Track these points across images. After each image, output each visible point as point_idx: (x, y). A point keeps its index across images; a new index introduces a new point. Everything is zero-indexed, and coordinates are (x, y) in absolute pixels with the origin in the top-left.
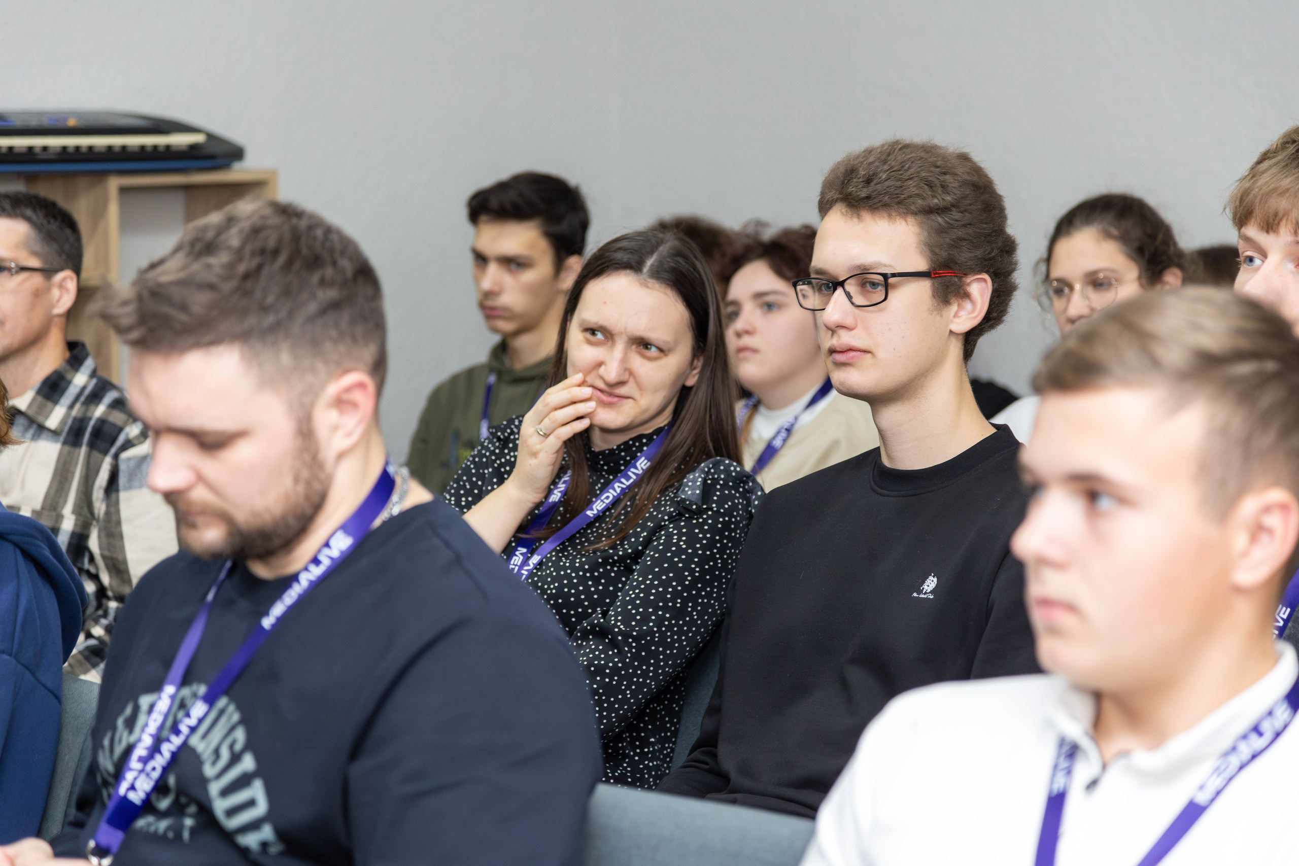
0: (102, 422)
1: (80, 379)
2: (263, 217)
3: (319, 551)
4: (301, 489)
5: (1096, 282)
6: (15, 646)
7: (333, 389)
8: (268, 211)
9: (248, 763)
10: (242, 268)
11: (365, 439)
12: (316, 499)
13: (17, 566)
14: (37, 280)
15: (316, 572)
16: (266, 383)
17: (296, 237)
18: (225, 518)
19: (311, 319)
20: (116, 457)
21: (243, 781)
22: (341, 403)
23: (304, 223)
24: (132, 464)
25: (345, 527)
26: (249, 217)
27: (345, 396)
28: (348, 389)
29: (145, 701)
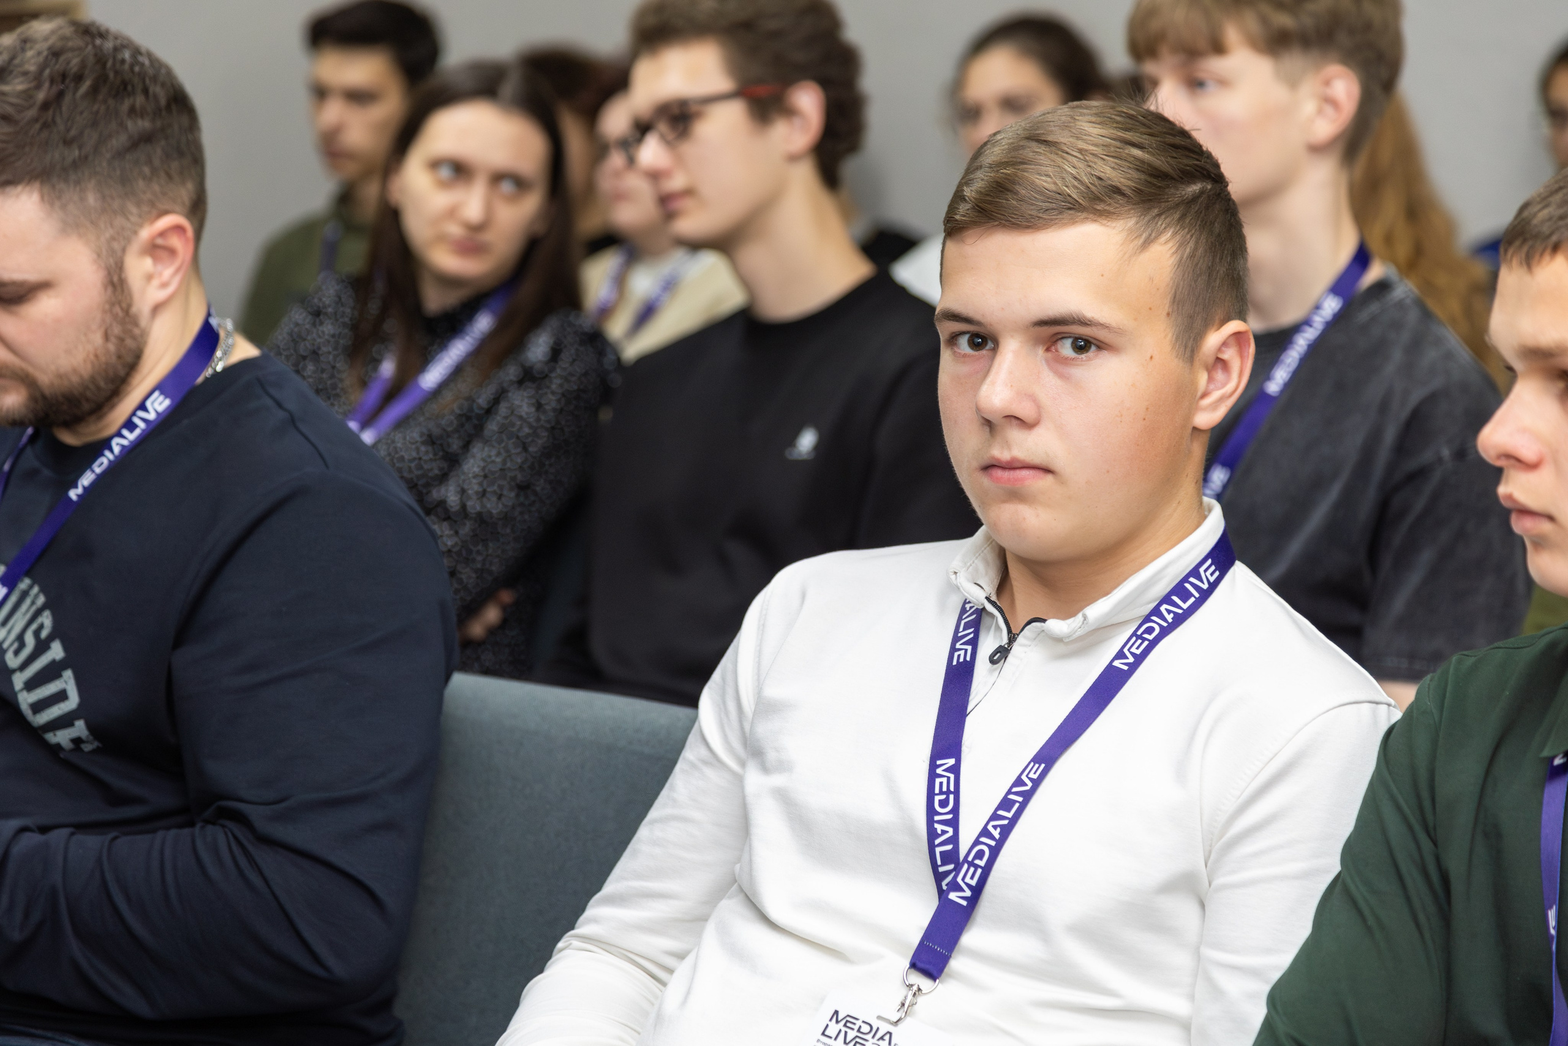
2: (64, 38)
3: (134, 414)
4: (112, 347)
5: (1011, 104)
7: (146, 233)
8: (68, 31)
9: (56, 651)
10: (41, 96)
11: (183, 291)
12: (129, 359)
15: (131, 436)
16: (69, 227)
17: (101, 60)
18: (26, 380)
19: (120, 155)
21: (51, 672)
22: (156, 249)
23: (109, 45)
25: (161, 387)
26: (46, 39)
27: (160, 241)
28: (162, 234)
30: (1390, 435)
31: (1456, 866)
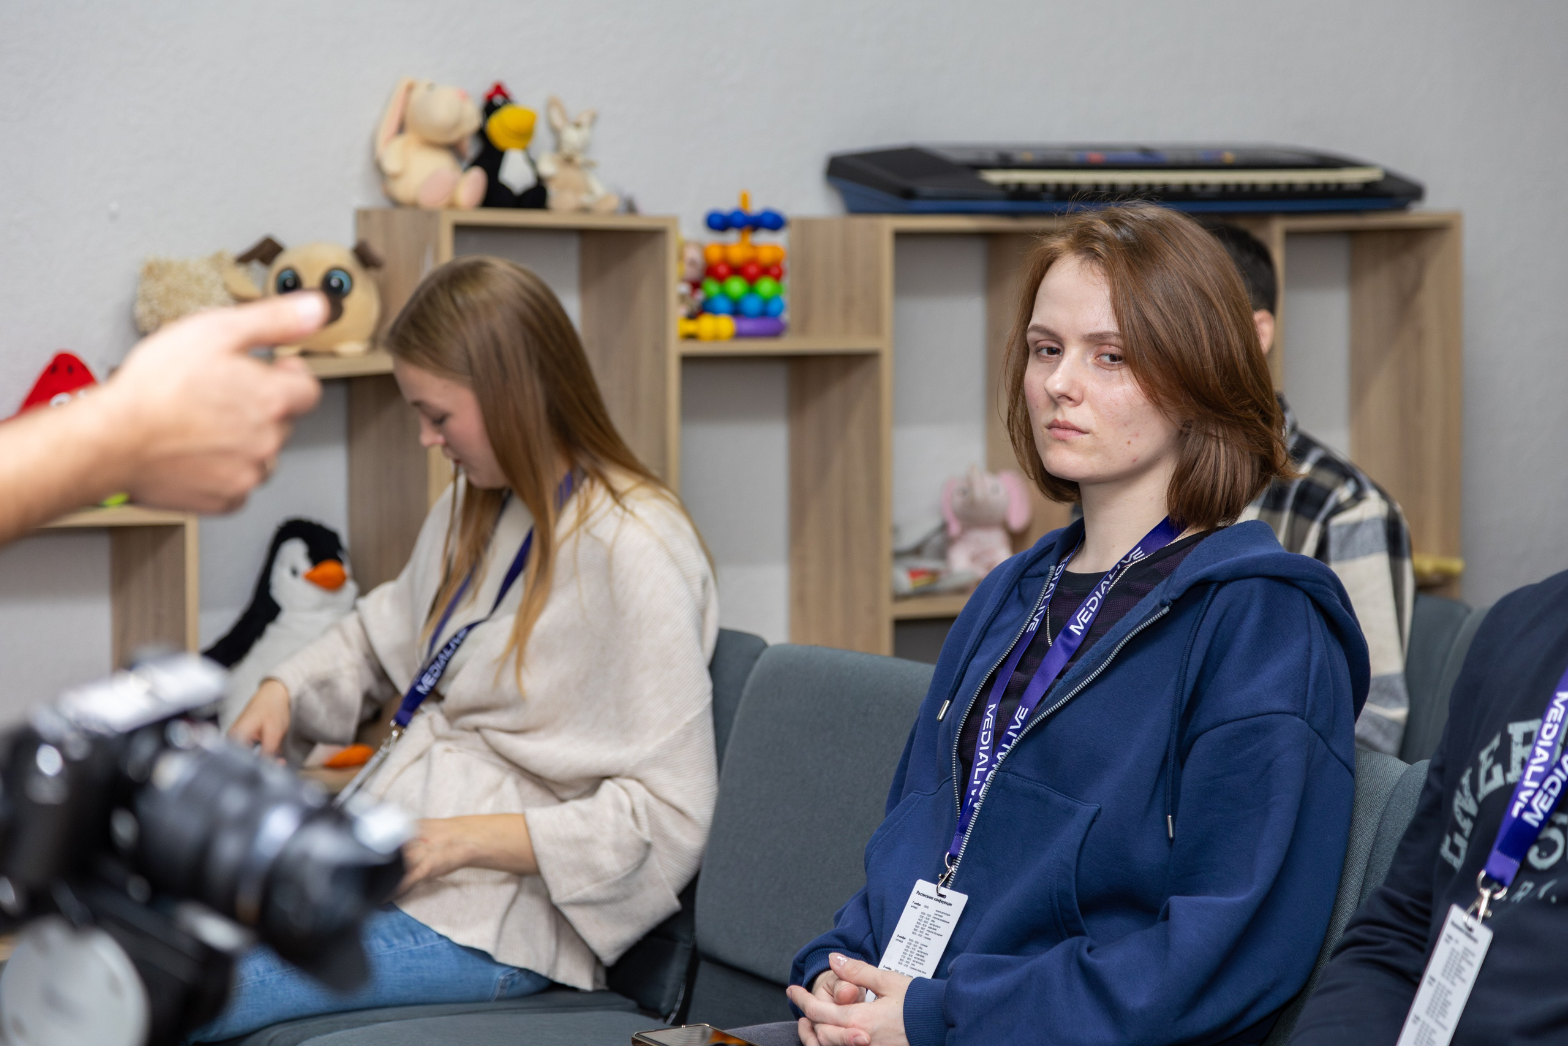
0: (1307, 483)
6: (1308, 708)
13: (1308, 617)
20: (1325, 523)
24: (1344, 531)
29: (1517, 730)
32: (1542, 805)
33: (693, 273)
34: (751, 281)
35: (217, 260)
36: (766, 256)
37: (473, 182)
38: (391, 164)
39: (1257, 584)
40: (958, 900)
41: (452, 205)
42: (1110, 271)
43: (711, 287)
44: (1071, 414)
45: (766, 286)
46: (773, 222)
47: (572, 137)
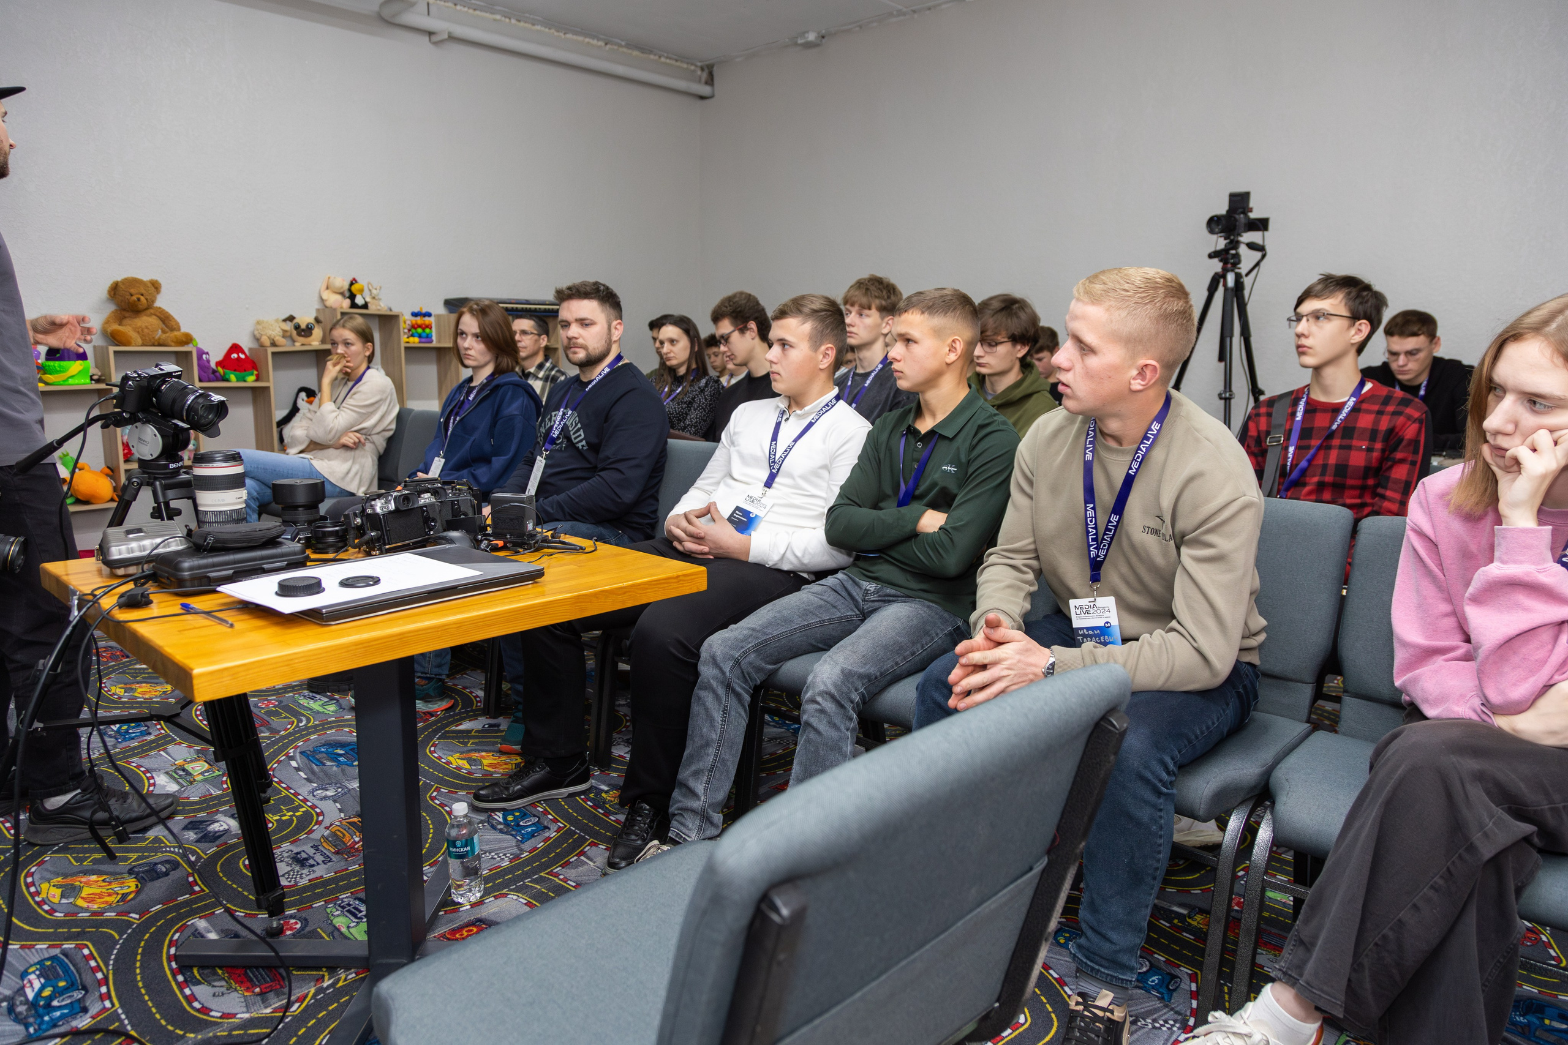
0: (554, 376)
1: (548, 365)
9: (579, 426)
14: (536, 337)
21: (578, 430)
29: (553, 414)
30: (892, 394)
31: (882, 456)
32: (557, 433)
33: (408, 327)
34: (424, 329)
35: (277, 321)
36: (427, 323)
37: (347, 303)
38: (324, 297)
39: (511, 386)
40: (443, 460)
41: (342, 308)
42: (477, 319)
43: (413, 331)
44: (470, 352)
45: (427, 330)
46: (429, 315)
47: (374, 292)
